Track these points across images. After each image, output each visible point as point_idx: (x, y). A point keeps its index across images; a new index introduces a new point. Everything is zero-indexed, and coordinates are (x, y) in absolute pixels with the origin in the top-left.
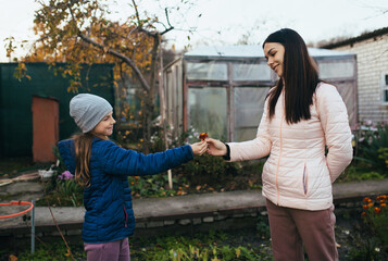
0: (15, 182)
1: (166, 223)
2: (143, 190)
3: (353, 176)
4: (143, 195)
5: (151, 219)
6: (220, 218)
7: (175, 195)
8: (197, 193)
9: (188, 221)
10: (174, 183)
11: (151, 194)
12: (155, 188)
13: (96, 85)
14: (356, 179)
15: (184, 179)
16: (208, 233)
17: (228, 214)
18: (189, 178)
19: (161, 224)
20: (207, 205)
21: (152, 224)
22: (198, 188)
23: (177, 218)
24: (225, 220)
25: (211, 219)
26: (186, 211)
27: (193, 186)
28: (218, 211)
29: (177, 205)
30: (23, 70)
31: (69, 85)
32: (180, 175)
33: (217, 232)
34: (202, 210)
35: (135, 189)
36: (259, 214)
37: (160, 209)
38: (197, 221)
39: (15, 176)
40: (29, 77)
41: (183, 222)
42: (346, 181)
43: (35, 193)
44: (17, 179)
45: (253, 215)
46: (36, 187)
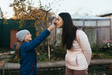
0: (3, 55)
1: (46, 69)
2: (41, 59)
3: (108, 57)
4: (40, 60)
5: (41, 68)
6: (63, 68)
7: (50, 61)
8: (57, 60)
9: (53, 69)
10: (50, 57)
11: (43, 60)
12: (44, 58)
13: (29, 26)
14: (109, 58)
15: (54, 56)
16: (59, 73)
18: (56, 55)
19: (44, 70)
20: (59, 64)
21: (41, 70)
22: (58, 59)
23: (49, 68)
25: (60, 69)
26: (52, 66)
27: (57, 58)
28: (63, 66)
29: (50, 64)
30: (6, 21)
31: (19, 26)
32: (53, 54)
33: (62, 73)
34: (57, 66)
35: (38, 58)
37: (45, 65)
38: (56, 69)
39: (4, 53)
40: (7, 23)
41: (51, 69)
42: (106, 58)
43: (8, 58)
44: (4, 54)
46: (9, 57)
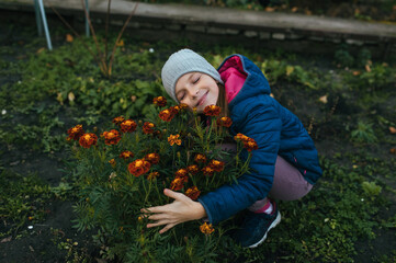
1: (229, 31)
6: (293, 36)
9: (253, 34)
16: (274, 51)
17: (305, 35)
19: (223, 32)
21: (213, 30)
24: (299, 40)
25: (281, 37)
33: (287, 51)
34: (275, 25)
36: (343, 41)
38: (264, 36)
41: (249, 34)
45: (336, 41)
